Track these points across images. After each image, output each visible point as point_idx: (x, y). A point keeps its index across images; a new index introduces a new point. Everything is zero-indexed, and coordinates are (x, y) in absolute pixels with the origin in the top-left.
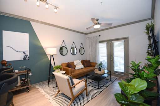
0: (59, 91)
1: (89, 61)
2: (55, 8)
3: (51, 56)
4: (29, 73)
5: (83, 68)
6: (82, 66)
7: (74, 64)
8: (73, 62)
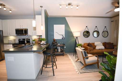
0: (78, 60)
1: (113, 43)
2: (77, 6)
3: (76, 37)
4: (64, 46)
5: (104, 49)
6: (103, 47)
7: (95, 45)
8: (94, 43)
